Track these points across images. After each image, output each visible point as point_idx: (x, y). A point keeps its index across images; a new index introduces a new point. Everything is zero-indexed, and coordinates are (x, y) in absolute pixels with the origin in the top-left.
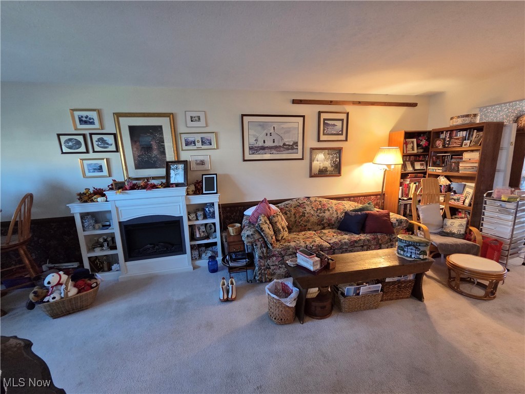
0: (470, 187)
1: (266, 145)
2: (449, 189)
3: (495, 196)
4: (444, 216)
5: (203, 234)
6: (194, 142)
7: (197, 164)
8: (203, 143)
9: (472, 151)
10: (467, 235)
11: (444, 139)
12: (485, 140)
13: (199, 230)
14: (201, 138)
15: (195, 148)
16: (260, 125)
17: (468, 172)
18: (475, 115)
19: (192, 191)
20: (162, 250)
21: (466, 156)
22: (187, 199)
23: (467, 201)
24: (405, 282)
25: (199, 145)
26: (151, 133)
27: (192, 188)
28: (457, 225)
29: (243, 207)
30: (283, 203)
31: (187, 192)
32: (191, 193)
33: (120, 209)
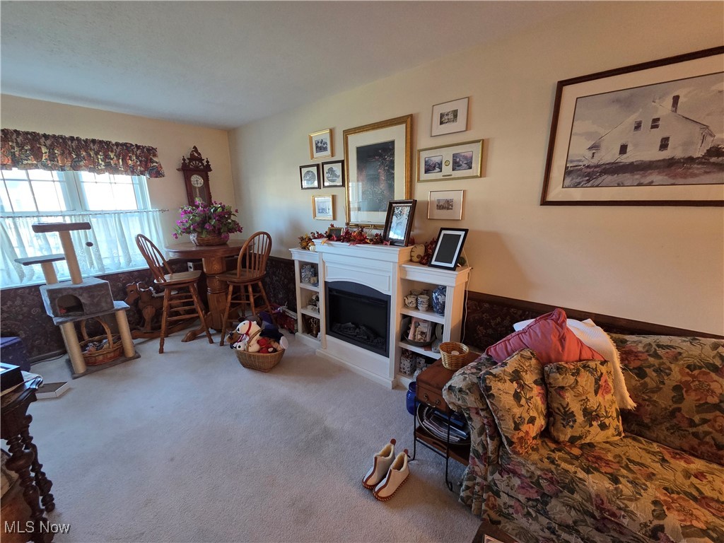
1: (631, 157)
5: (419, 337)
6: (440, 166)
7: (440, 207)
8: (456, 165)
13: (416, 327)
14: (454, 156)
15: (439, 175)
16: (618, 101)
19: (418, 256)
20: (362, 336)
22: (402, 270)
25: (447, 169)
26: (380, 156)
27: (420, 250)
29: (521, 312)
30: (651, 339)
31: (411, 256)
32: (415, 259)
33: (326, 265)
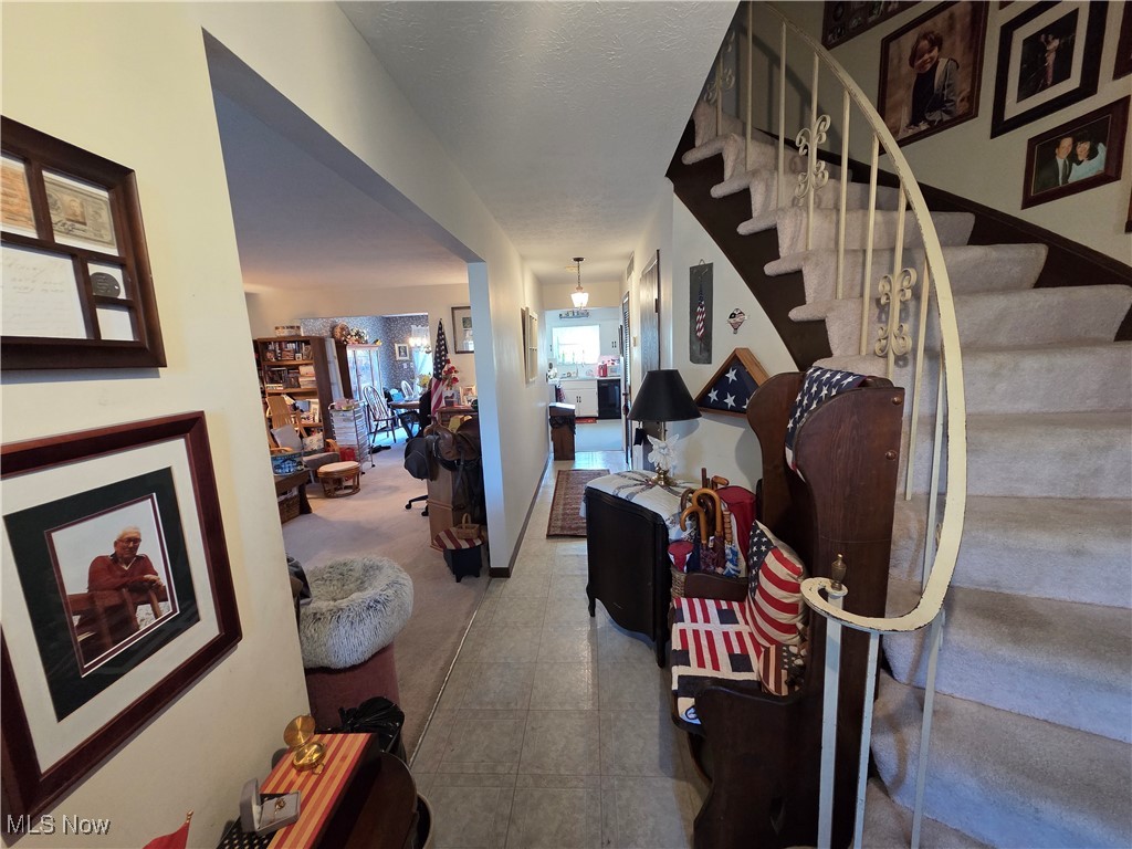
0: (314, 403)
2: (295, 407)
3: (336, 408)
4: (301, 436)
9: (306, 364)
10: (327, 447)
11: (275, 351)
12: (314, 353)
17: (310, 386)
18: (298, 327)
21: (303, 370)
23: (317, 418)
24: (291, 499)
28: (315, 441)
